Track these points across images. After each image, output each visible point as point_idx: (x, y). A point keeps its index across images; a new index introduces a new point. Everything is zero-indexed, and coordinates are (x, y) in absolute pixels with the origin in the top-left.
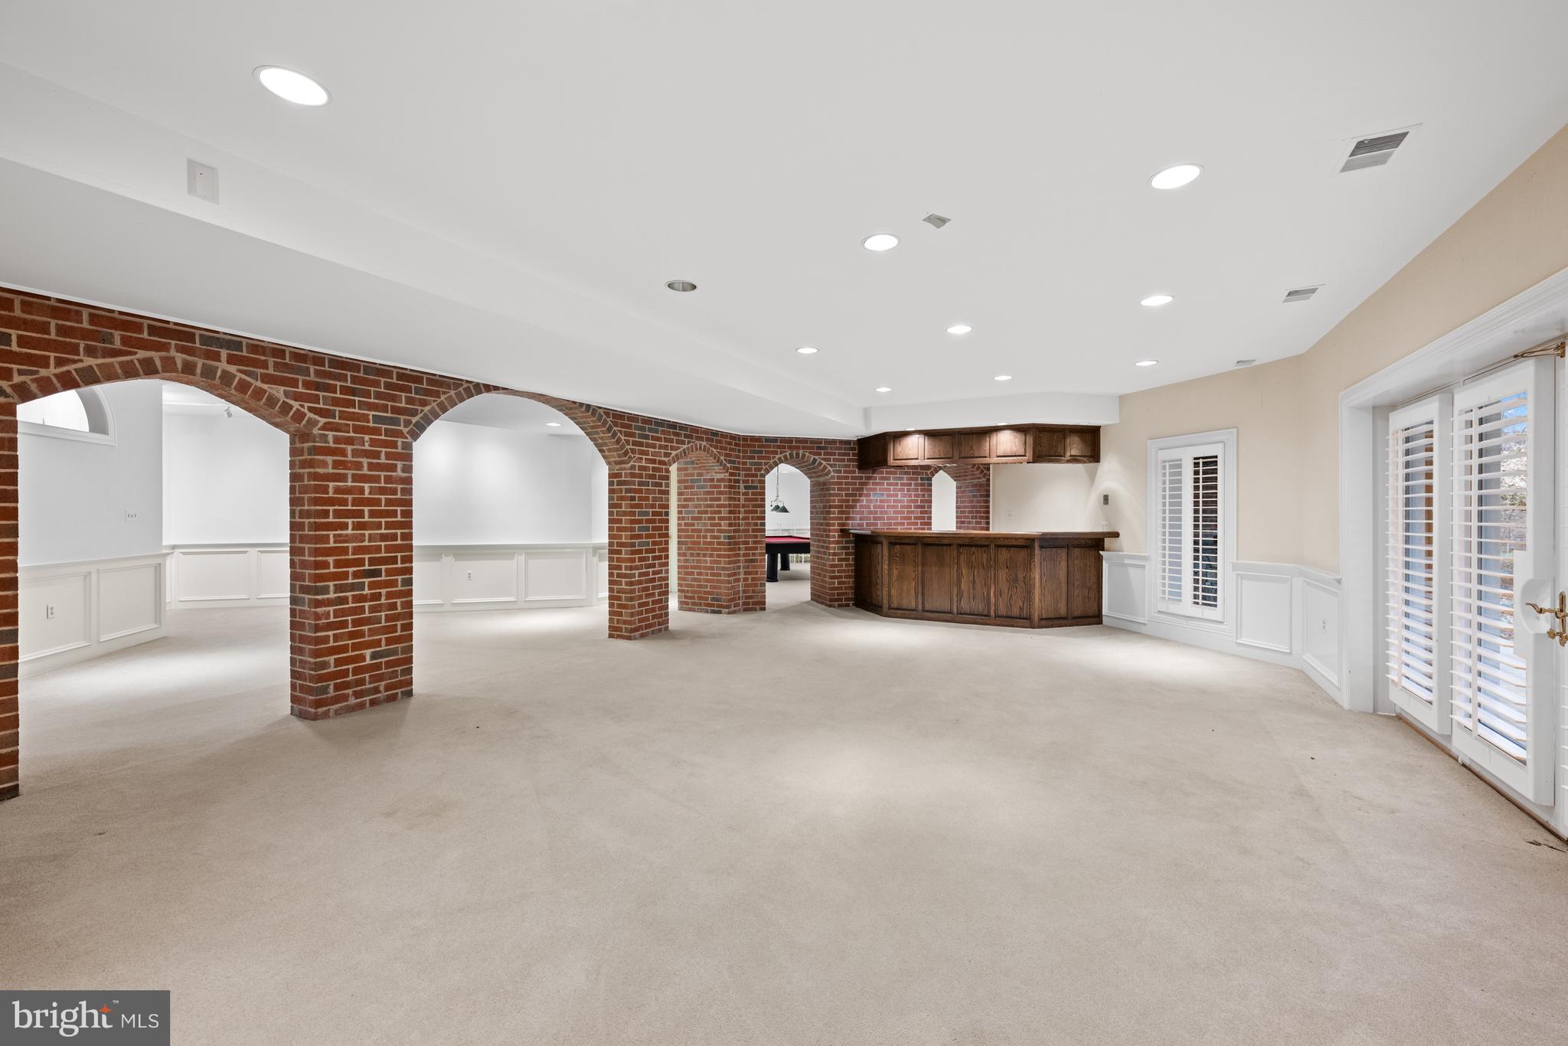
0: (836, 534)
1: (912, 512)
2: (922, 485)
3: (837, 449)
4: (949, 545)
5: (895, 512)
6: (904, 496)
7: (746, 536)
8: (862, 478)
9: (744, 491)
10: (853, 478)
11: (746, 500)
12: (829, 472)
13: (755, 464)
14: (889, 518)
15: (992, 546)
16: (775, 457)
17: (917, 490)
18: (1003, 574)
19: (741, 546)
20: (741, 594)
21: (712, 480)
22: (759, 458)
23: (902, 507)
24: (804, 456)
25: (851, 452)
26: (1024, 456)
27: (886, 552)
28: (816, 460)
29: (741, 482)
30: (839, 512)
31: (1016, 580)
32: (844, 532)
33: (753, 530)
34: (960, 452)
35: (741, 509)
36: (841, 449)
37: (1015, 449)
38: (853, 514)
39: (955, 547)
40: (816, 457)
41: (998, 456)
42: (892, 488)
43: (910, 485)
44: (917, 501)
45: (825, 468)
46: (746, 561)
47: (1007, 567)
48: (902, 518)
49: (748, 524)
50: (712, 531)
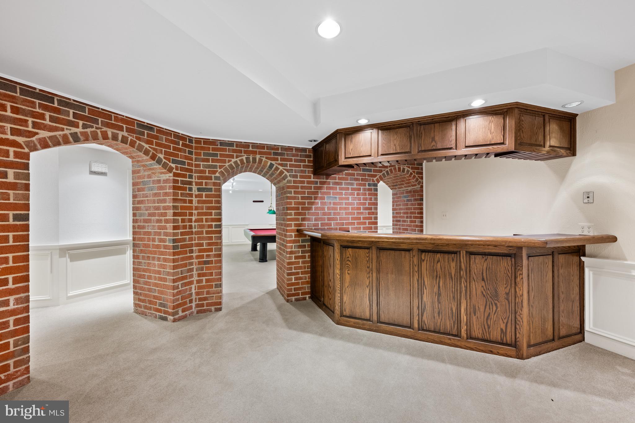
0: (293, 234)
1: (362, 213)
2: (370, 190)
3: (293, 155)
4: (408, 250)
5: (346, 214)
6: (354, 199)
7: (199, 238)
8: (316, 183)
9: (197, 193)
10: (308, 182)
11: (199, 202)
12: (286, 177)
13: (209, 167)
14: (341, 219)
15: (463, 253)
16: (231, 161)
17: (365, 194)
18: (477, 287)
19: (194, 248)
20: (194, 297)
21: (159, 181)
22: (213, 161)
23: (352, 209)
24: (260, 160)
25: (307, 159)
26: (503, 144)
27: (337, 256)
28: (274, 165)
29: (194, 184)
30: (296, 214)
31: (496, 295)
32: (300, 232)
33: (207, 232)
34: (419, 145)
35: (194, 211)
36: (297, 155)
37: (490, 136)
38: (308, 215)
39: (415, 253)
40: (273, 162)
41: (466, 147)
42: (344, 192)
43: (359, 189)
44: (365, 204)
45: (282, 173)
46: (200, 263)
47: (483, 280)
48: (353, 219)
49: (202, 226)
50: (159, 234)
